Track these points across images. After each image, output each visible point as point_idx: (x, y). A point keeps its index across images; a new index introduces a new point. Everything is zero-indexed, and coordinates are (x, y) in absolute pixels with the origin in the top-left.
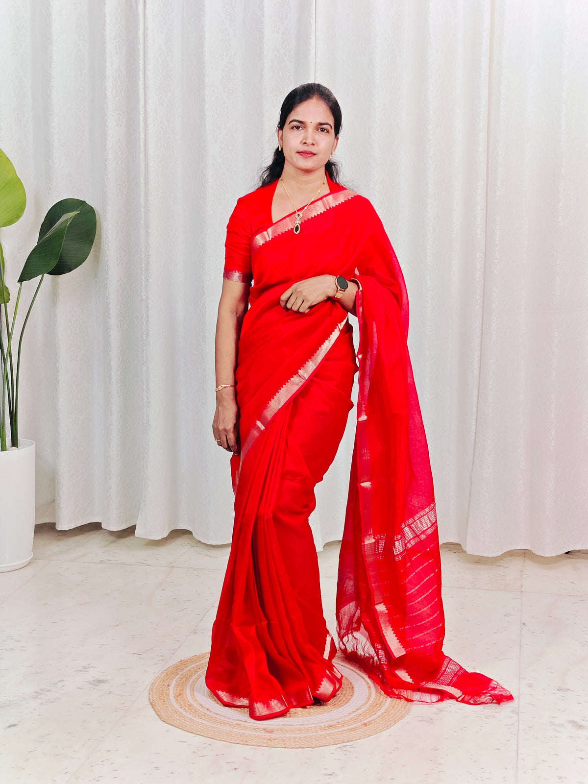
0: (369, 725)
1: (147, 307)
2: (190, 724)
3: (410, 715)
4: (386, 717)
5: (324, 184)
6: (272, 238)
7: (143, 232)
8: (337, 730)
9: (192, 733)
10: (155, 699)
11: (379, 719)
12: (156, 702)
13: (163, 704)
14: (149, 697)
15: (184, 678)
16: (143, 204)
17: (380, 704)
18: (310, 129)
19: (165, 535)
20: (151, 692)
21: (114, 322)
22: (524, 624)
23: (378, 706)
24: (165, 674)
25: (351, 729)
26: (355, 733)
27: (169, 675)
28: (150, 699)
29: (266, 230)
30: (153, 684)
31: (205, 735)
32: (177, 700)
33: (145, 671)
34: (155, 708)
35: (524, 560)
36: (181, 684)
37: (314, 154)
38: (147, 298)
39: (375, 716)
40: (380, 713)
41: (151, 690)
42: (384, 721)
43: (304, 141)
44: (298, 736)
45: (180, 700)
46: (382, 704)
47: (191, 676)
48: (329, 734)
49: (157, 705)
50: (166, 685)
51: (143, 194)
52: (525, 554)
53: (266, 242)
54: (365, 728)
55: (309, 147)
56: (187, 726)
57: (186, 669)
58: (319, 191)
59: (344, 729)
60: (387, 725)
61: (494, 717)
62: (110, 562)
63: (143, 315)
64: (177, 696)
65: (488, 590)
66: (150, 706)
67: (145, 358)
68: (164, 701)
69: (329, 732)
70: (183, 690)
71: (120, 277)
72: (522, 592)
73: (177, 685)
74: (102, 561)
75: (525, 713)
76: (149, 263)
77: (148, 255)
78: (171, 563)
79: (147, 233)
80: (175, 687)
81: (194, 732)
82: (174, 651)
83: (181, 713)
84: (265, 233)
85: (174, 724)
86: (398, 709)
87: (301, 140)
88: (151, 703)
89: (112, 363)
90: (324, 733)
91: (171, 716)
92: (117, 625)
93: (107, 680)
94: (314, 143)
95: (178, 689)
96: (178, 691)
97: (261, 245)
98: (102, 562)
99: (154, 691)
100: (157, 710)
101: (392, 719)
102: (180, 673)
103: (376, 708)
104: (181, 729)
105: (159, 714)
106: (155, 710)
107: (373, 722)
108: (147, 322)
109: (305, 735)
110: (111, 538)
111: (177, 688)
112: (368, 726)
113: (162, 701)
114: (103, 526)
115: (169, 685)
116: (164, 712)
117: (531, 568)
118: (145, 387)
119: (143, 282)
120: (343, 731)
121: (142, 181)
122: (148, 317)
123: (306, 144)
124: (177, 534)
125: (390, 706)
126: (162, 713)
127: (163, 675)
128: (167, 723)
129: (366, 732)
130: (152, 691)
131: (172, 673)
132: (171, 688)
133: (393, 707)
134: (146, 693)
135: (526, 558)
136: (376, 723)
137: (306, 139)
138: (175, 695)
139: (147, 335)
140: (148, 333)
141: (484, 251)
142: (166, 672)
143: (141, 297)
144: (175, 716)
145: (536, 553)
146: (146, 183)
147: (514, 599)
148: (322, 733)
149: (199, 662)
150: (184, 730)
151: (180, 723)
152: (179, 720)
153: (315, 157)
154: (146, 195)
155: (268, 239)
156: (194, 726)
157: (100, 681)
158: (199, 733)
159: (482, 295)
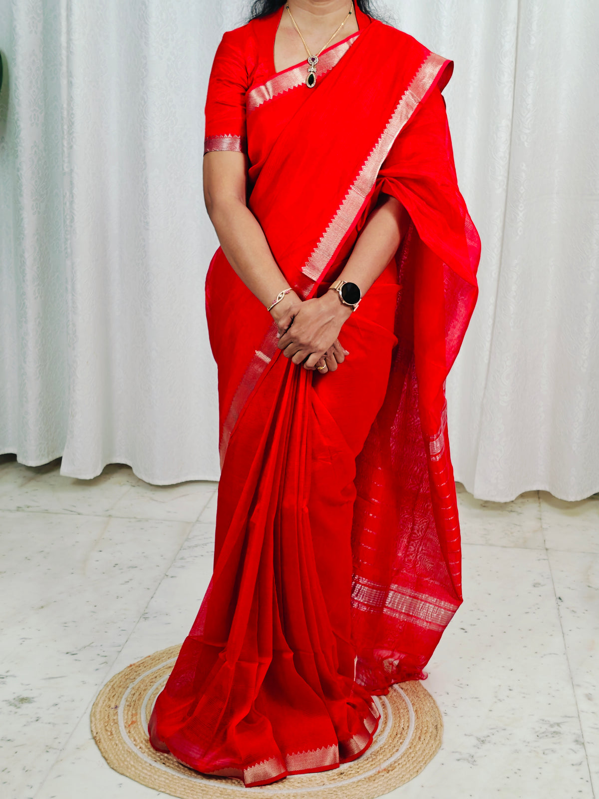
0: (392, 770)
1: (72, 183)
2: (149, 774)
3: (443, 749)
4: (413, 755)
5: (350, 13)
6: (274, 96)
7: (64, 82)
8: (351, 780)
9: (154, 789)
10: (99, 731)
11: (403, 759)
12: (101, 736)
13: (110, 740)
14: (91, 727)
15: (137, 694)
16: (64, 44)
17: (401, 733)
19: (99, 472)
20: (93, 719)
21: (27, 201)
22: (560, 598)
23: (399, 736)
24: (110, 687)
25: (369, 779)
26: (376, 785)
27: (116, 689)
28: (92, 731)
29: (264, 84)
30: (95, 705)
31: (172, 793)
32: (129, 732)
33: (84, 683)
34: (101, 746)
35: (540, 503)
36: (132, 704)
38: (72, 171)
39: (397, 755)
40: (403, 749)
41: (93, 715)
42: (411, 762)
44: (299, 791)
45: (133, 732)
46: (404, 733)
47: (145, 690)
48: (341, 787)
49: (102, 740)
50: (113, 706)
51: (64, 29)
52: (540, 495)
53: (265, 102)
54: (388, 775)
56: (146, 778)
57: (139, 679)
58: (342, 24)
59: (359, 778)
60: (415, 770)
61: (553, 751)
62: (30, 509)
63: (66, 194)
64: (129, 726)
65: (505, 547)
66: (93, 741)
67: (69, 250)
68: (112, 734)
69: (340, 784)
70: (136, 714)
71: (35, 142)
72: (547, 549)
73: (128, 706)
74: (18, 507)
75: (592, 743)
76: (73, 123)
77: (72, 114)
78: (108, 510)
79: (70, 84)
80: (125, 710)
81: (157, 788)
82: (119, 649)
83: (136, 755)
84: (263, 87)
85: (128, 775)
86: (427, 742)
88: (94, 738)
89: (27, 255)
90: (334, 786)
91: (123, 759)
92: (42, 607)
93: (33, 698)
95: (130, 713)
96: (130, 717)
97: (258, 106)
98: (19, 509)
99: (98, 716)
100: (102, 749)
101: (421, 759)
102: (131, 686)
103: (397, 739)
104: (137, 782)
105: (106, 756)
106: (100, 750)
107: (396, 764)
108: (72, 203)
109: (309, 790)
110: (29, 474)
111: (129, 710)
112: (390, 772)
113: (109, 734)
114: (20, 459)
115: (116, 707)
116: (112, 754)
117: (551, 515)
118: (69, 287)
119: (65, 150)
120: (359, 781)
121: (63, 13)
122: (73, 196)
124: (113, 469)
125: (415, 738)
126: (110, 755)
127: (108, 690)
128: (118, 772)
129: (389, 782)
130: (95, 717)
131: (120, 686)
132: (120, 710)
133: (420, 738)
134: (86, 719)
135: (541, 500)
136: (401, 766)
138: (126, 723)
139: (72, 220)
140: (73, 217)
141: (511, 117)
142: (112, 684)
143: (63, 169)
144: (128, 759)
145: (556, 496)
146: (68, 16)
147: (539, 560)
148: (331, 786)
149: (155, 666)
150: (141, 784)
151: (136, 773)
152: (134, 767)
154: (69, 32)
155: (268, 98)
156: (156, 777)
157: (23, 700)
158: (163, 790)
159: (506, 175)
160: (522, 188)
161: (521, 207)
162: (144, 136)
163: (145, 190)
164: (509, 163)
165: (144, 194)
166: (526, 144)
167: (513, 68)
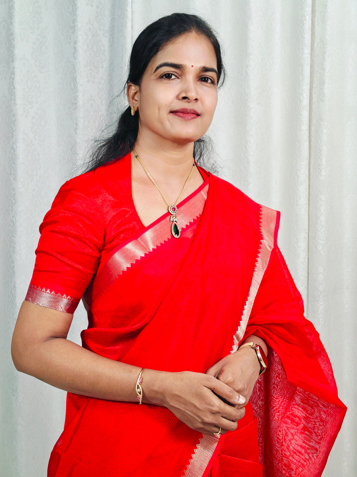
5: (194, 165)
18: (191, 77)
37: (198, 115)
43: (184, 95)
55: (191, 104)
87: (177, 93)
94: (198, 98)
123: (187, 100)
137: (186, 92)
153: (199, 119)
159: (306, 275)
160: (321, 286)
161: (321, 302)
162: (13, 250)
163: (14, 293)
164: (308, 267)
165: (13, 296)
166: (322, 252)
167: (307, 193)
